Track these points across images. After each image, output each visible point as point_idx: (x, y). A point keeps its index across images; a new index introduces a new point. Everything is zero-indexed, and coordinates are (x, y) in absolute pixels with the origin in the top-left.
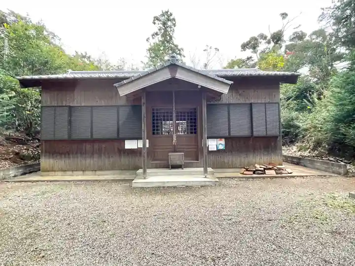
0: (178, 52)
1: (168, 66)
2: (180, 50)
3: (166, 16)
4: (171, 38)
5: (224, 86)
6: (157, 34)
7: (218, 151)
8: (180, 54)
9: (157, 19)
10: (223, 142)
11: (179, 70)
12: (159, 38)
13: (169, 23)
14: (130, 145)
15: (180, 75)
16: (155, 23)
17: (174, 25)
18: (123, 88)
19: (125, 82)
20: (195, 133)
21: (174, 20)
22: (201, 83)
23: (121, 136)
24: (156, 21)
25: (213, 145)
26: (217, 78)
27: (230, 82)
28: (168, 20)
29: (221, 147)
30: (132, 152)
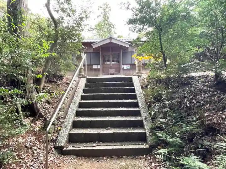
0: (112, 27)
1: (109, 38)
2: (113, 25)
3: (105, 5)
4: (108, 18)
5: (127, 45)
6: (100, 16)
7: (127, 69)
8: (114, 28)
9: (100, 7)
10: (129, 66)
11: (113, 39)
12: (101, 18)
13: (107, 10)
14: (94, 67)
15: (113, 41)
16: (99, 10)
17: (110, 10)
18: (94, 45)
19: (95, 43)
20: (119, 63)
21: (110, 7)
22: (120, 44)
23: (92, 64)
24: (100, 8)
25: (125, 67)
26: (126, 42)
27: (130, 43)
28: (107, 8)
29: (129, 68)
30: (95, 70)
